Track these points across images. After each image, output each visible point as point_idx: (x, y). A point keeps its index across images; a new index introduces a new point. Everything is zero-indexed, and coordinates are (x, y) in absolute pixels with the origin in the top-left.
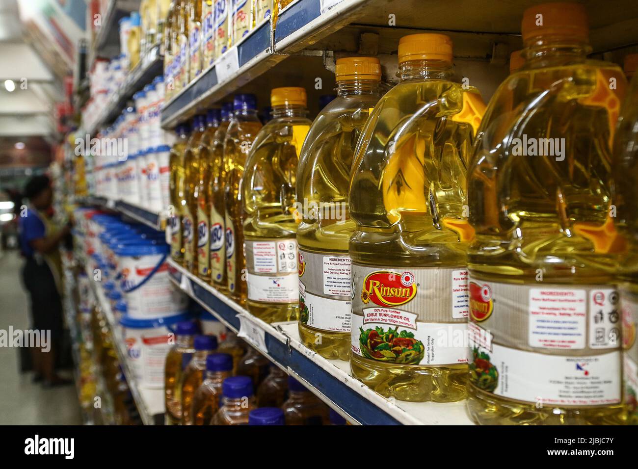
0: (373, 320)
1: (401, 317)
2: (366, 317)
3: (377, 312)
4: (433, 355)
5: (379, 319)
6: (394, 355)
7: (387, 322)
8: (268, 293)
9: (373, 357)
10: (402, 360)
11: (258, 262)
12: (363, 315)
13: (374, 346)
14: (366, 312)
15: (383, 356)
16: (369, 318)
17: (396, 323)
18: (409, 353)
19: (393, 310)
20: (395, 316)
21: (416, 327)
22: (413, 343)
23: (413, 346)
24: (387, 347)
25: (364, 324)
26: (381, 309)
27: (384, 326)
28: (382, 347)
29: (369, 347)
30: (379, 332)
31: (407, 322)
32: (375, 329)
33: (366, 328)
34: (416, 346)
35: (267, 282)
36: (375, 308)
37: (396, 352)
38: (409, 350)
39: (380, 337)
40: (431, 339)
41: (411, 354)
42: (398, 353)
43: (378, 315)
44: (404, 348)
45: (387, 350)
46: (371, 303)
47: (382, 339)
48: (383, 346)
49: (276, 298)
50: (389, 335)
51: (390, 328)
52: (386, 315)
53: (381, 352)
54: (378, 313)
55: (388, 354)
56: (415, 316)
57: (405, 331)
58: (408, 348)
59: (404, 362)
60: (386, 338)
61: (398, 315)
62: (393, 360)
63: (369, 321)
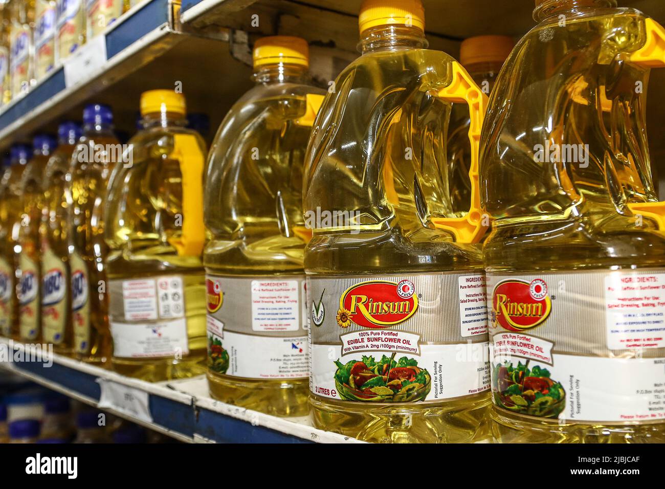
0: (358, 348)
1: (399, 340)
2: (346, 346)
3: (363, 337)
4: (441, 386)
5: (367, 346)
6: (391, 392)
7: (379, 349)
8: (145, 345)
9: (358, 398)
10: (403, 397)
11: (131, 307)
12: (341, 343)
13: (359, 384)
14: (345, 338)
15: (375, 394)
16: (351, 346)
17: (392, 349)
18: (411, 387)
19: (386, 332)
20: (391, 340)
21: (420, 351)
22: (416, 373)
23: (416, 377)
24: (381, 382)
25: (343, 355)
26: (369, 332)
27: (374, 354)
28: (372, 383)
29: (353, 386)
30: (368, 363)
31: (407, 346)
32: (362, 360)
33: (344, 361)
34: (420, 377)
35: (143, 331)
36: (360, 332)
37: (392, 387)
38: (412, 382)
39: (369, 370)
40: (438, 365)
41: (414, 388)
42: (396, 388)
43: (366, 340)
44: (405, 381)
45: (380, 386)
46: (355, 326)
47: (373, 371)
48: (375, 381)
49: (156, 352)
50: (382, 366)
51: (384, 355)
52: (376, 340)
53: (373, 390)
54: (365, 338)
55: (382, 391)
56: (418, 337)
57: (406, 358)
58: (410, 380)
59: (405, 399)
60: (379, 370)
61: (395, 337)
62: (390, 398)
63: (352, 350)
